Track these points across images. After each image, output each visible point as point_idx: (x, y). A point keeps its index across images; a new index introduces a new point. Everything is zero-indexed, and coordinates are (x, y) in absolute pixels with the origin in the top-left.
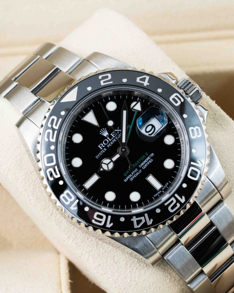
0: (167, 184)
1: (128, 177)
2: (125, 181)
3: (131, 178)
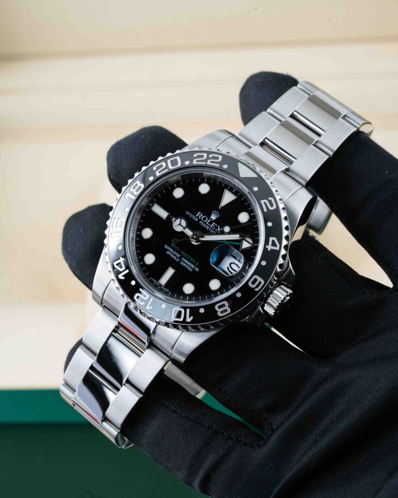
0: (168, 290)
1: (170, 248)
2: (166, 246)
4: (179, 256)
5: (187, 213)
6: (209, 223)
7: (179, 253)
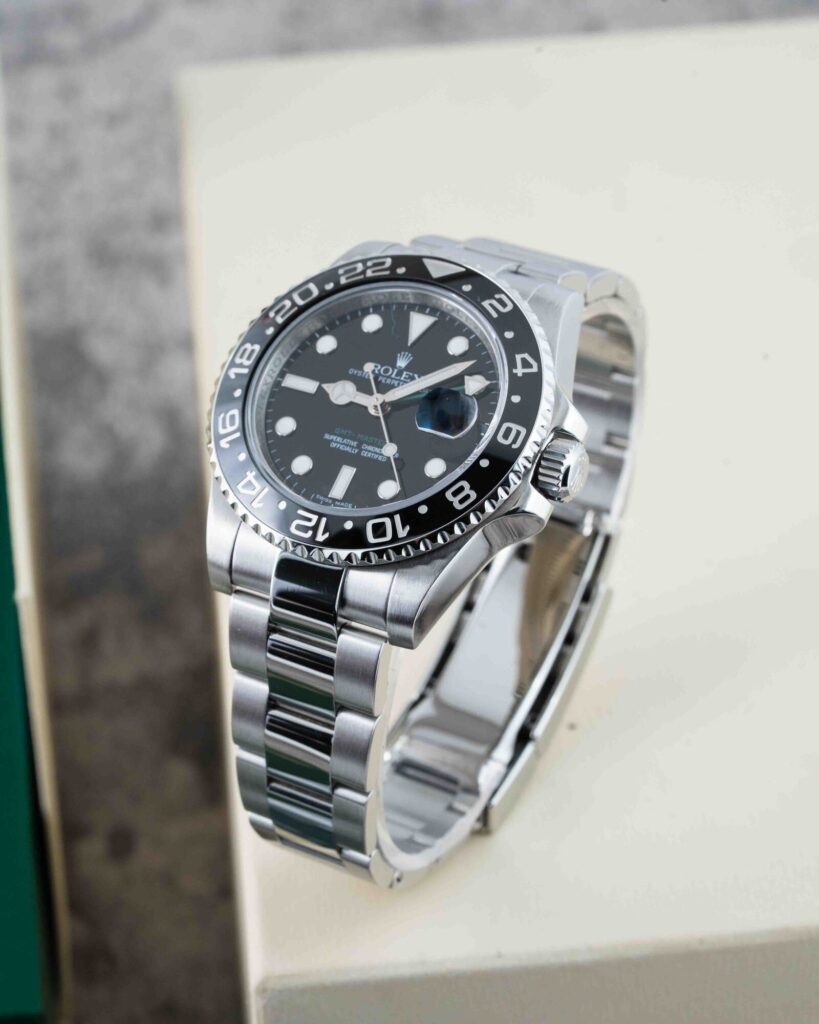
0: (350, 505)
1: (335, 438)
3: (335, 442)
4: (355, 444)
5: (352, 371)
6: (397, 375)
7: (354, 440)
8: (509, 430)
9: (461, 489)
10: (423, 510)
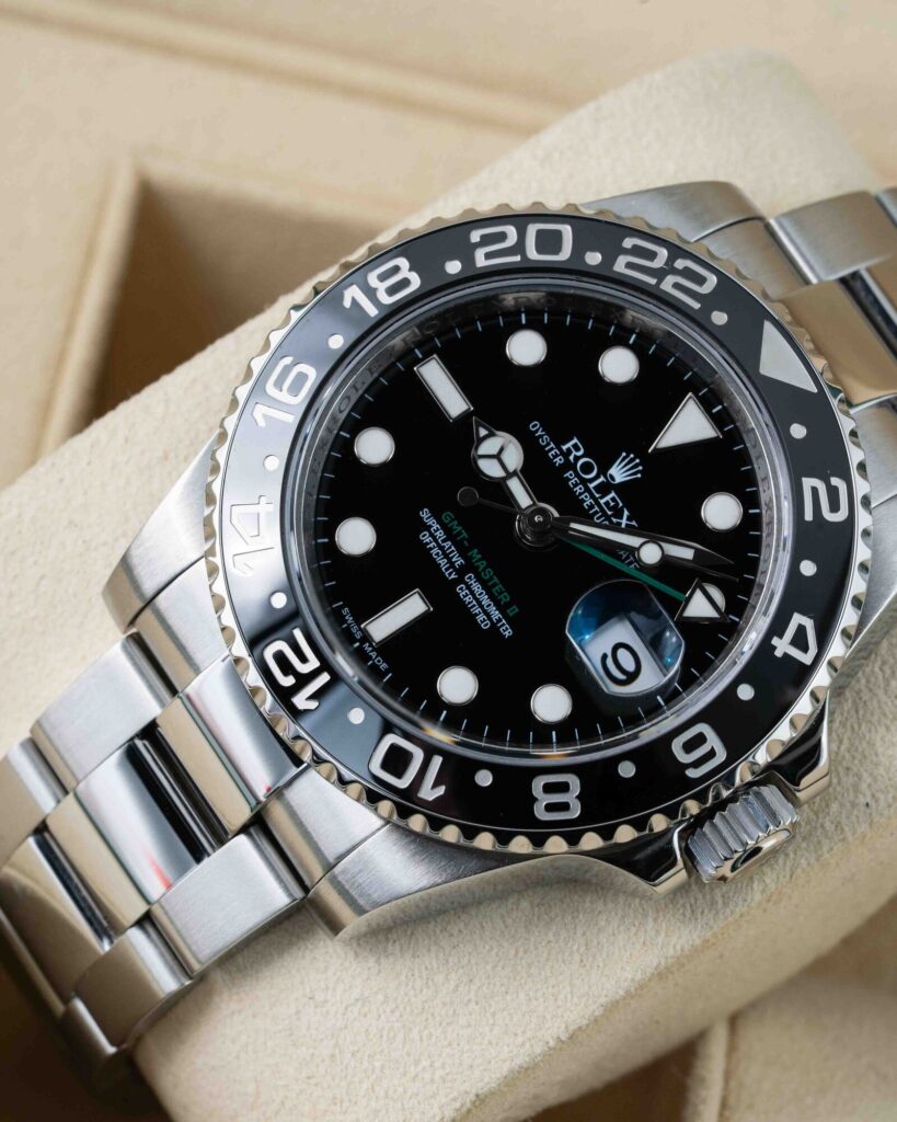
3: (432, 535)
8: (700, 739)
9: (563, 788)
10: (484, 779)
